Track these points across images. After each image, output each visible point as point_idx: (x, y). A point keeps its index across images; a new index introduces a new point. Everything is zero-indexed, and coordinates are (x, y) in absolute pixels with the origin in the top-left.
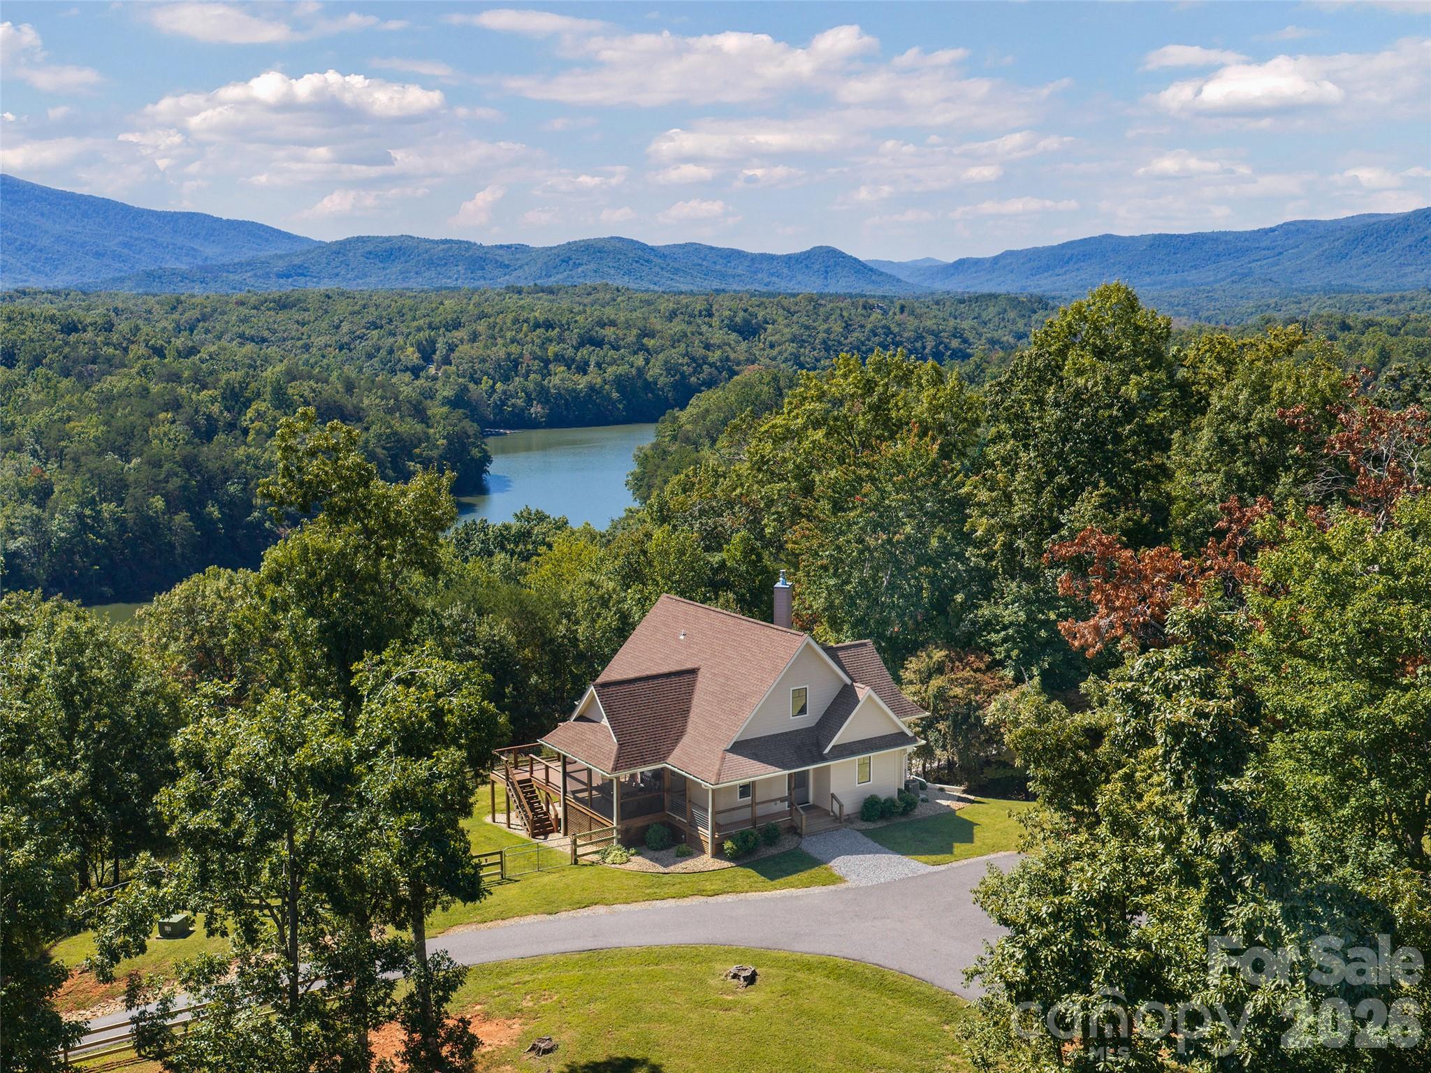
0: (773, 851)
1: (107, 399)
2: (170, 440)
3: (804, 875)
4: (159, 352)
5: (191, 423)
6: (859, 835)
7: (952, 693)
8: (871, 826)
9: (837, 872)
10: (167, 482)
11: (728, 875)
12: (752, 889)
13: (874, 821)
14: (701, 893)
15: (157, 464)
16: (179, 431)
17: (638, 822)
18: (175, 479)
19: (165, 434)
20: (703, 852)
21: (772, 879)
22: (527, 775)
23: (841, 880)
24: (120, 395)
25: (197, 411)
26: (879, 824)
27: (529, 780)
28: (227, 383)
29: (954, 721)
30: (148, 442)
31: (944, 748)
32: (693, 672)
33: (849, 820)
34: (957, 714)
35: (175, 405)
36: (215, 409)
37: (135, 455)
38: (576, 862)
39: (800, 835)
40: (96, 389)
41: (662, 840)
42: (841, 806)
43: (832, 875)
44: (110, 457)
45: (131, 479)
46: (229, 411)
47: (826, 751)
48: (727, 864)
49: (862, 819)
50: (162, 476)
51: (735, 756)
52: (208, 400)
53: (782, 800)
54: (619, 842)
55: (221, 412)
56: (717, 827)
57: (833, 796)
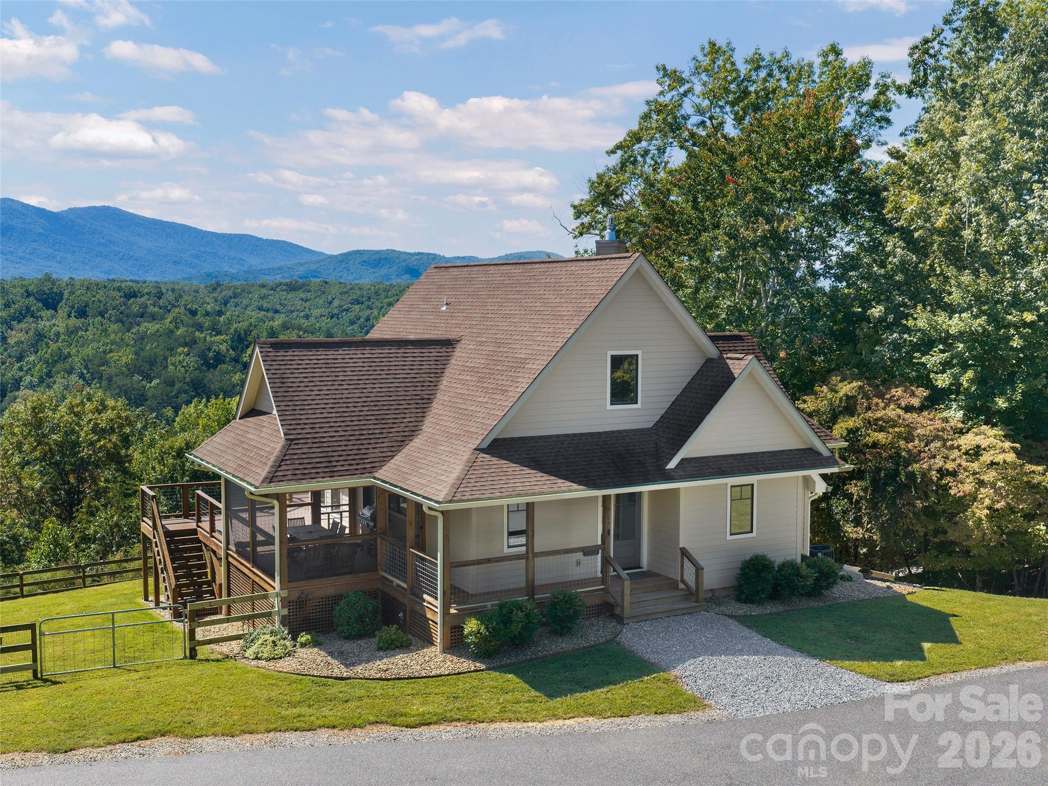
0: (564, 645)
1: (142, 338)
2: (183, 366)
3: (620, 692)
4: (193, 313)
5: (203, 356)
6: (733, 625)
7: (869, 440)
8: (755, 610)
9: (689, 687)
10: (177, 397)
11: (463, 684)
12: (506, 715)
13: (760, 603)
14: (394, 719)
15: (171, 384)
16: (192, 361)
17: (323, 588)
18: (183, 395)
19: (180, 362)
20: (430, 642)
21: (551, 696)
22: (192, 525)
23: (697, 703)
24: (152, 335)
25: (209, 349)
26: (770, 608)
27: (194, 532)
28: (236, 331)
29: (874, 481)
30: (166, 367)
31: (858, 522)
32: (448, 344)
33: (714, 599)
34: (878, 470)
35: (191, 343)
36: (223, 348)
37: (155, 377)
38: (193, 655)
39: (620, 620)
40: (134, 330)
41: (361, 619)
42: (699, 569)
43: (678, 693)
44: (137, 377)
45: (150, 394)
46: (234, 350)
47: (672, 465)
48: (466, 665)
49: (739, 600)
50: (174, 393)
51: (495, 460)
52: (220, 342)
53: (589, 551)
54: (284, 621)
55: (228, 350)
56: (453, 593)
57: (684, 553)
